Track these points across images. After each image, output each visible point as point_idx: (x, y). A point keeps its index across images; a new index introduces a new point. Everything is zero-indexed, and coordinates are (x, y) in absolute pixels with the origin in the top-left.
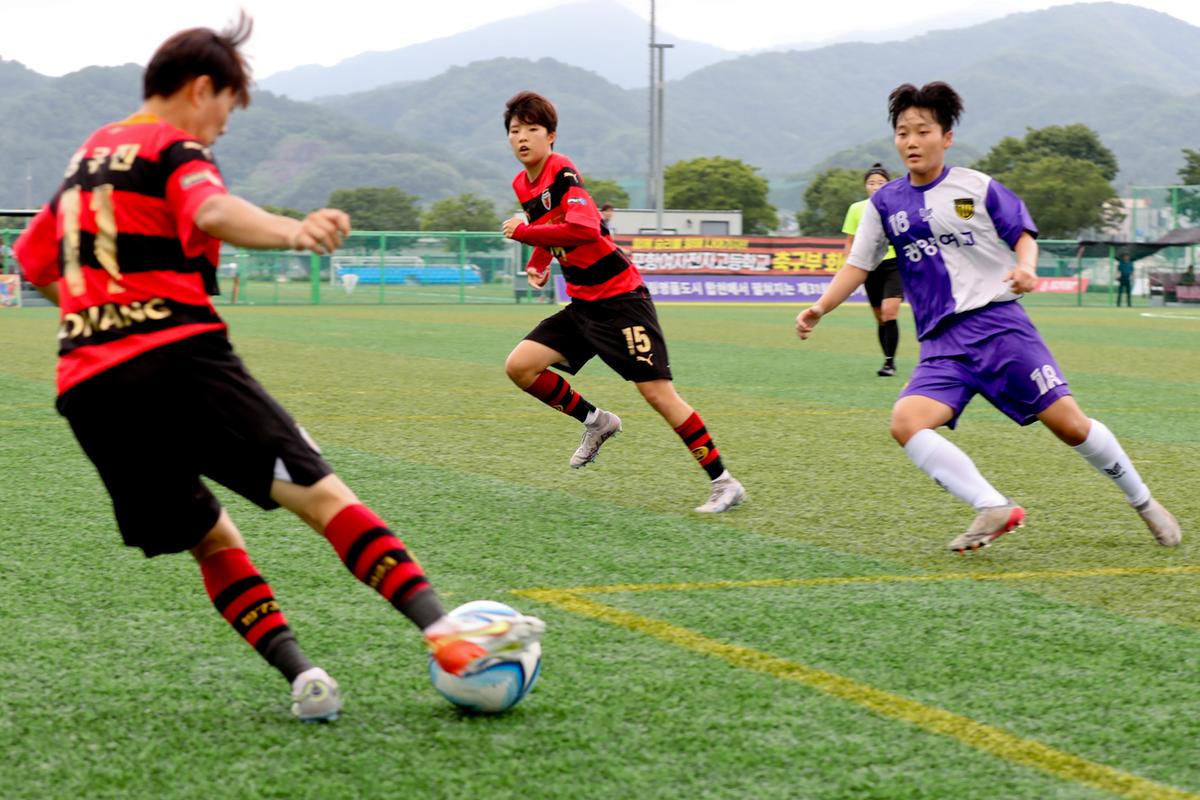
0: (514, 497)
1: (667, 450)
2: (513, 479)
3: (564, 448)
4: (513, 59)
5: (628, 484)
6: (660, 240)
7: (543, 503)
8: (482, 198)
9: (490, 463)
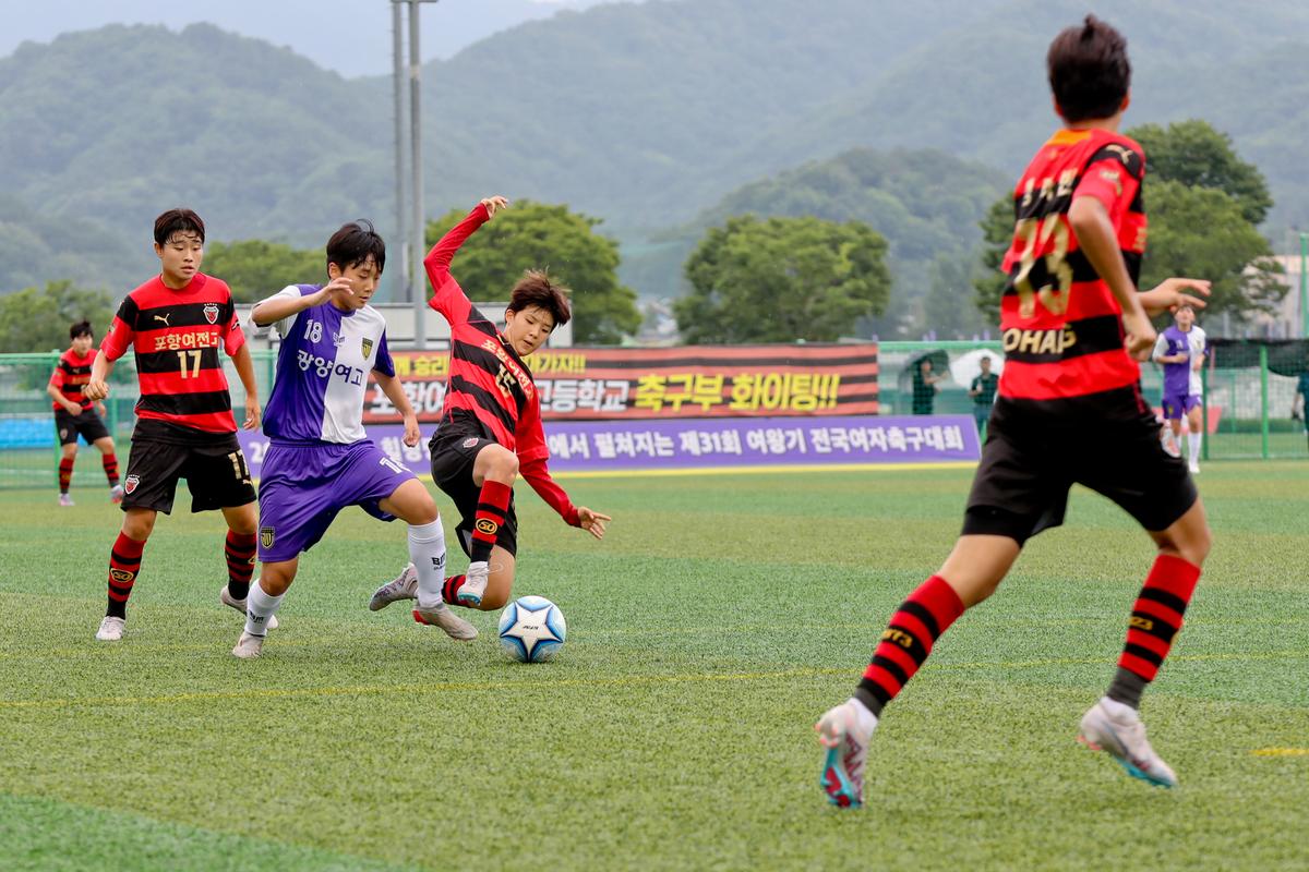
0: (177, 848)
1: (455, 754)
2: (176, 816)
3: (264, 757)
4: (138, 26)
5: (386, 820)
6: (423, 358)
7: (231, 860)
8: (85, 288)
9: (131, 786)
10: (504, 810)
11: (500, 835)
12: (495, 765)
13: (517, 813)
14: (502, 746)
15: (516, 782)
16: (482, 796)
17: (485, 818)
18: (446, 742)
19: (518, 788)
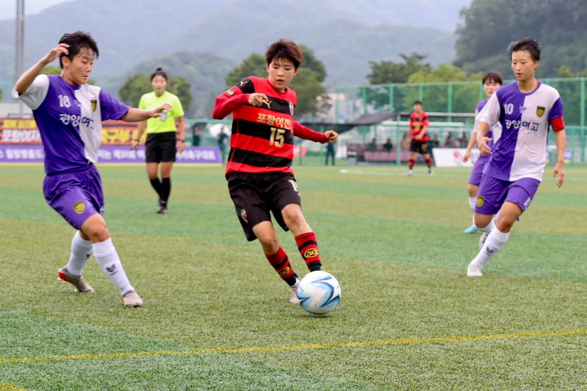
10: (35, 287)
11: (33, 296)
12: (34, 270)
13: (40, 288)
14: (37, 263)
15: (40, 276)
16: (28, 281)
17: (28, 290)
18: (17, 261)
19: (41, 279)
